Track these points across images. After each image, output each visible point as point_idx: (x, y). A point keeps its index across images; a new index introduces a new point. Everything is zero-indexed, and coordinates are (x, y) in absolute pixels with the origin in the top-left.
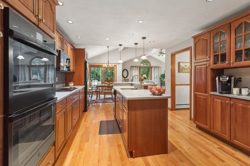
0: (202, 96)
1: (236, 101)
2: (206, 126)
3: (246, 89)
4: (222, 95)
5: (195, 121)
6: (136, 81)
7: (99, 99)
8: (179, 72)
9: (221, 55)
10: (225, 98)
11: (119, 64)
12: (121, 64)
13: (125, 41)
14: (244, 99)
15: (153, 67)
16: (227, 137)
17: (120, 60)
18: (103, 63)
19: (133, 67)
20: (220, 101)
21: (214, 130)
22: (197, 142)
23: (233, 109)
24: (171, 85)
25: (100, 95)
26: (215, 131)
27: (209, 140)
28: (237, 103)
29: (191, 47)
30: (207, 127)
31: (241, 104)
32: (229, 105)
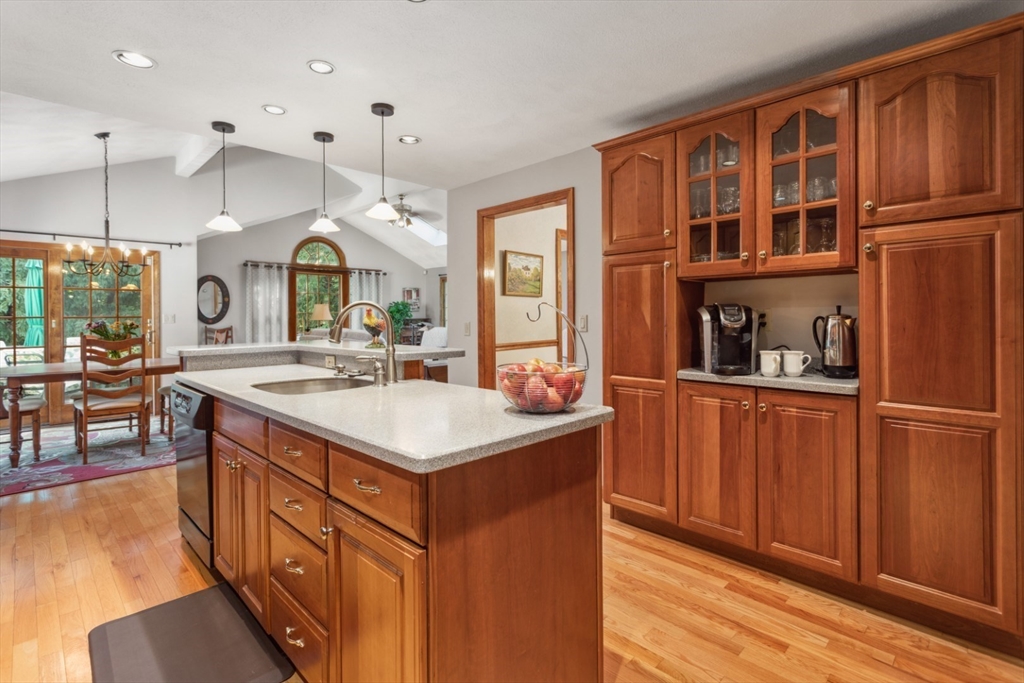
0: (641, 390)
1: (777, 399)
2: (660, 508)
3: (799, 354)
4: (726, 381)
5: (614, 495)
6: (275, 336)
7: (37, 458)
8: (504, 293)
9: (722, 226)
10: (737, 393)
11: (180, 245)
12: (189, 244)
13: (264, 107)
14: (810, 390)
15: (357, 272)
16: (743, 536)
17: (225, 217)
18: (54, 235)
19: (256, 265)
20: (716, 402)
21: (692, 519)
22: (658, 590)
23: (767, 430)
24: (480, 349)
25: (42, 431)
26: (699, 521)
27: (684, 564)
28: (781, 406)
29: (573, 189)
30: (664, 510)
31: (795, 410)
32: (752, 416)
